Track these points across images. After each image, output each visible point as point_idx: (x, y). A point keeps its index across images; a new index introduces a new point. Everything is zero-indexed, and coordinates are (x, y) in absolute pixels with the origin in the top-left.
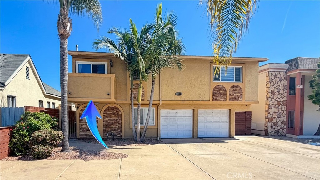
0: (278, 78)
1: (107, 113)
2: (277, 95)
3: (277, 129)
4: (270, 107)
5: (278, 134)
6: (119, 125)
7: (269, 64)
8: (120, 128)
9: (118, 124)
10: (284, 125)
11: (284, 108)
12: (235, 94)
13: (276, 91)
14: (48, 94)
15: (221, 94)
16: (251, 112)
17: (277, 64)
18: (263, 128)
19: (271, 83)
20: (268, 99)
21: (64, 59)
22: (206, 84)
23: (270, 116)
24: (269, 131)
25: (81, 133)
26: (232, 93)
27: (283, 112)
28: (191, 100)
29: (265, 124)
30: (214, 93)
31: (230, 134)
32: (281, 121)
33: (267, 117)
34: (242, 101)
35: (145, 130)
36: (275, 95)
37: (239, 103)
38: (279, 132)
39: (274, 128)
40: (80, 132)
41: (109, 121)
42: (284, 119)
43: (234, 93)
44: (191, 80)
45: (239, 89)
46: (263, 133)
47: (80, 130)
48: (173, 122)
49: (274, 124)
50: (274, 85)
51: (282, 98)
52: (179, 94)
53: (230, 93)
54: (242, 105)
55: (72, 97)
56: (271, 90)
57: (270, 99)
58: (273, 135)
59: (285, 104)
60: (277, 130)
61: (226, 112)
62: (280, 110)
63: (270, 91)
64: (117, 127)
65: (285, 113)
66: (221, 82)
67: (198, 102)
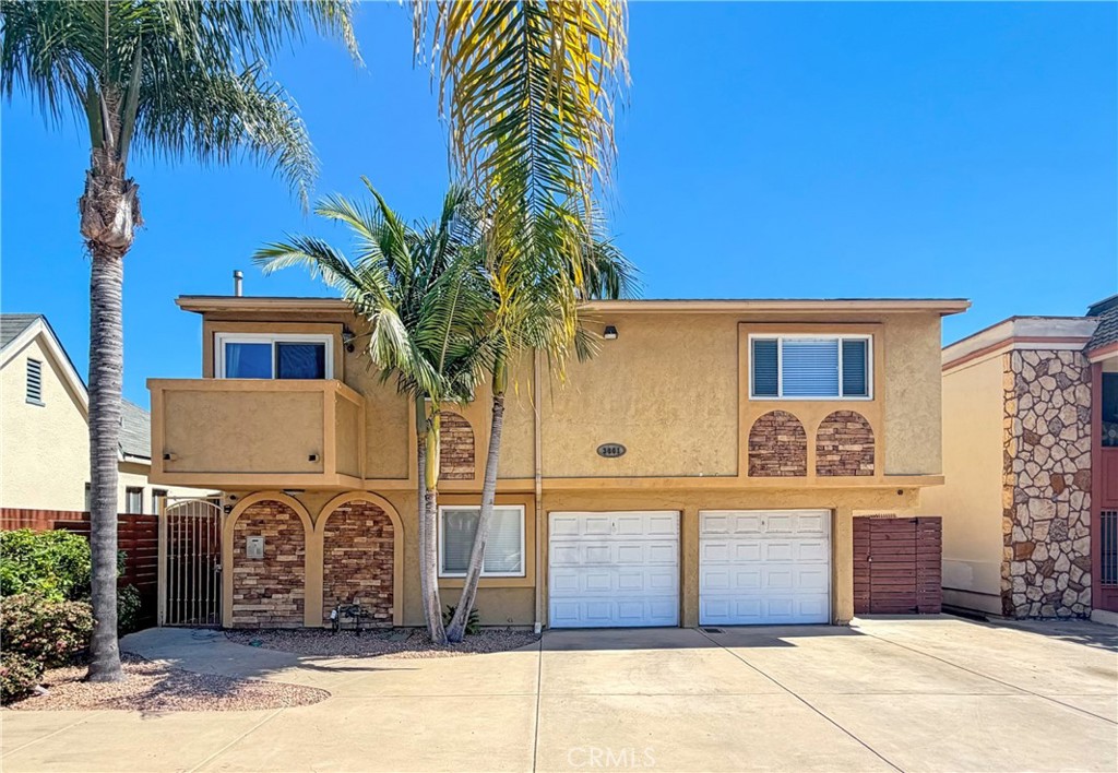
0: (1053, 376)
1: (338, 529)
2: (1050, 448)
3: (1053, 590)
4: (1019, 499)
5: (1056, 609)
6: (385, 577)
7: (1014, 319)
8: (388, 588)
9: (378, 572)
10: (1081, 572)
11: (1080, 499)
12: (841, 448)
13: (1042, 429)
14: (128, 459)
15: (785, 446)
16: (940, 518)
17: (1046, 318)
18: (996, 586)
19: (1019, 397)
20: (1011, 466)
21: (103, 334)
22: (723, 409)
23: (1019, 536)
24: (1018, 600)
25: (238, 608)
26: (828, 443)
27: (1079, 519)
28: (659, 473)
29: (1003, 569)
30: (752, 445)
31: (834, 611)
32: (1071, 556)
33: (1008, 540)
34: (872, 474)
35: (464, 594)
36: (1038, 447)
37: (861, 482)
38: (1060, 601)
39: (1038, 583)
40: (235, 602)
41: (344, 561)
42: (1084, 546)
43: (837, 444)
44: (662, 392)
45: (859, 426)
46: (997, 605)
47: (236, 597)
48: (599, 564)
49: (1039, 568)
50: (1034, 404)
51: (1072, 460)
52: (612, 451)
53: (823, 443)
54: (883, 489)
55: (180, 469)
56: (1024, 429)
57: (1018, 466)
58: (1034, 613)
59: (1085, 482)
60: (1054, 594)
61: (818, 521)
62: (1064, 510)
63: (1020, 432)
64: (377, 583)
65: (1087, 521)
66: (782, 401)
67: (691, 484)
